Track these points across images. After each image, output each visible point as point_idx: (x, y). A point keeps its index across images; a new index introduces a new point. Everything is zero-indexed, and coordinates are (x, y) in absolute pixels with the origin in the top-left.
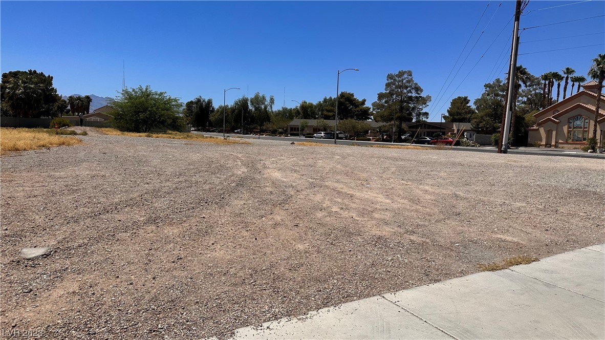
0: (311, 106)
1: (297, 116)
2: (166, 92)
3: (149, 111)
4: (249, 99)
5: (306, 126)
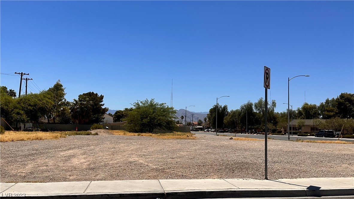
0: (314, 107)
1: (299, 117)
2: (165, 103)
3: (150, 117)
4: (253, 103)
5: (303, 125)
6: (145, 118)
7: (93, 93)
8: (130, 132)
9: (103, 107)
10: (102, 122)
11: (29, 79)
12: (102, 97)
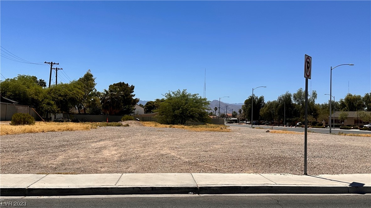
0: (359, 98)
1: (342, 109)
2: (198, 94)
3: (182, 108)
4: (292, 94)
5: (346, 117)
6: (177, 109)
7: (124, 83)
8: (161, 124)
9: (134, 98)
10: (133, 113)
11: (59, 69)
12: (133, 88)
